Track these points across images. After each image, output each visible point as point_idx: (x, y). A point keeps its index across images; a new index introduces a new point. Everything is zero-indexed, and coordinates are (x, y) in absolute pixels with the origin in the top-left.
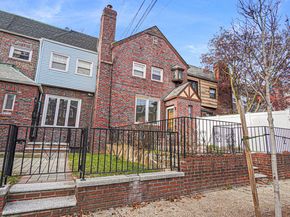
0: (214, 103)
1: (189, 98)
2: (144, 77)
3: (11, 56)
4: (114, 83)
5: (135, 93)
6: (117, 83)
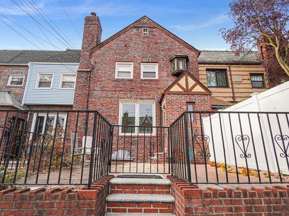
1: (187, 92)
2: (132, 77)
3: (9, 84)
4: (91, 90)
5: (119, 98)
6: (95, 90)
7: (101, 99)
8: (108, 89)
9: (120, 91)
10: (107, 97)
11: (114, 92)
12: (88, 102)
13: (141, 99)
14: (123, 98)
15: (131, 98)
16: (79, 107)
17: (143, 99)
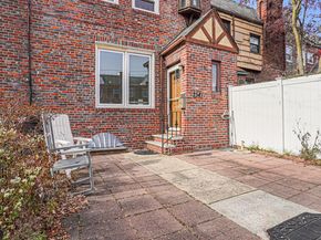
0: (257, 61)
1: (213, 44)
2: (116, 1)
4: (35, 12)
5: (94, 38)
6: (45, 14)
7: (60, 36)
8: (72, 16)
9: (96, 24)
10: (70, 32)
11: (84, 25)
12: (29, 36)
13: (133, 45)
14: (103, 39)
15: (116, 40)
16: (9, 47)
17: (136, 46)
